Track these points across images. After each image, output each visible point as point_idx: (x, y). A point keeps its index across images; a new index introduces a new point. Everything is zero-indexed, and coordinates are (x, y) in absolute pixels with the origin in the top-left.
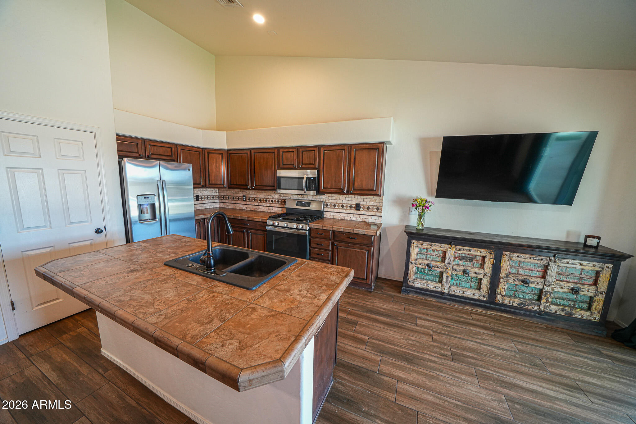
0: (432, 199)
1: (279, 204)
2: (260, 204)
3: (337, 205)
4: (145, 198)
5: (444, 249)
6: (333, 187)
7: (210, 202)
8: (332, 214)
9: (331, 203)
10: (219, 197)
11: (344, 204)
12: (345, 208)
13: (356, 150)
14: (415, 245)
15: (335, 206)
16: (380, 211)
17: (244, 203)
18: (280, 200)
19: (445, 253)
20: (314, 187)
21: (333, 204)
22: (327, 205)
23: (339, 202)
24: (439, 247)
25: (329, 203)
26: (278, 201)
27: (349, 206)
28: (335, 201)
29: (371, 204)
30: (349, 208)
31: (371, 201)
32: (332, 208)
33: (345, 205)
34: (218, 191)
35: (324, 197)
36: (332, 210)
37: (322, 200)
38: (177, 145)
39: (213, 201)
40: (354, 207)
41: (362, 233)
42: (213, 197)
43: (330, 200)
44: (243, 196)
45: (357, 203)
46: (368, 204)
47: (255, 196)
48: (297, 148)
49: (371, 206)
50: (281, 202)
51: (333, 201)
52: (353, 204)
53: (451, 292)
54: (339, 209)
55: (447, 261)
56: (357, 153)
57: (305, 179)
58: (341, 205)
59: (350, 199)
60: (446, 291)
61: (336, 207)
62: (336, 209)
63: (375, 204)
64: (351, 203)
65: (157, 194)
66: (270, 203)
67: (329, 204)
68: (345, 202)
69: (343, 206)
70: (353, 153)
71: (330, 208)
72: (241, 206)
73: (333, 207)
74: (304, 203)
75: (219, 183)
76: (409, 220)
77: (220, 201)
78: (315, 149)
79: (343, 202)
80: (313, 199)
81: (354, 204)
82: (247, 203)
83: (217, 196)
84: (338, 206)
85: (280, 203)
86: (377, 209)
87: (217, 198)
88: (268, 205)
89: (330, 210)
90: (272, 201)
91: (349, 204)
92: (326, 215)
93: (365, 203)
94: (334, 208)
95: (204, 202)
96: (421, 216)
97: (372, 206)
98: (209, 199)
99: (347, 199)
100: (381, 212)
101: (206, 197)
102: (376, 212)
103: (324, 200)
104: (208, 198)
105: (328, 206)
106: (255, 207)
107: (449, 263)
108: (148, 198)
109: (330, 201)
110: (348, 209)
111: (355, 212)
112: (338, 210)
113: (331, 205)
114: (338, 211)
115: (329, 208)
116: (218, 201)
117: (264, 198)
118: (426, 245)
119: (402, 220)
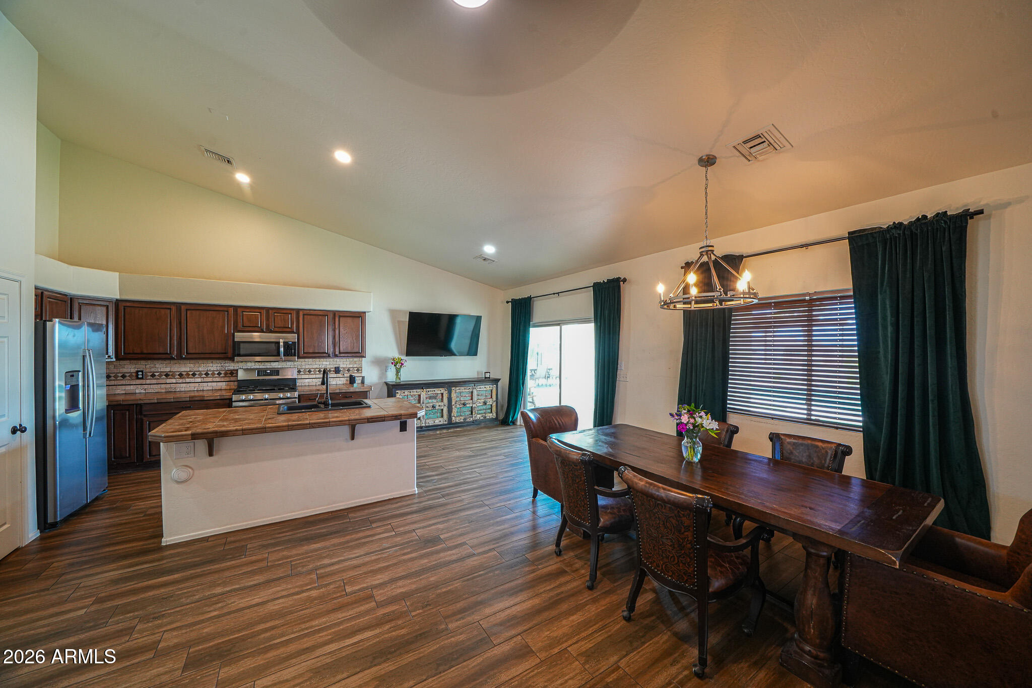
0: (404, 357)
2: (181, 381)
3: (312, 370)
4: (71, 376)
5: (419, 393)
6: (315, 351)
8: (307, 380)
9: (305, 369)
13: (340, 317)
14: (399, 394)
15: (310, 371)
16: (360, 371)
17: (140, 382)
18: (223, 372)
19: (420, 396)
20: (293, 352)
21: (308, 370)
22: (299, 372)
23: (315, 367)
24: (415, 392)
25: (302, 369)
26: (219, 374)
28: (311, 367)
29: (351, 366)
31: (352, 363)
35: (295, 363)
36: (307, 376)
40: (333, 371)
44: (137, 372)
45: (336, 366)
46: (349, 366)
47: (168, 370)
48: (268, 309)
49: (351, 368)
50: (226, 374)
51: (307, 367)
52: (332, 368)
53: (427, 425)
54: (316, 374)
55: (422, 402)
56: (341, 319)
57: (281, 344)
58: (318, 370)
59: (328, 363)
60: (424, 425)
61: (312, 373)
62: (312, 374)
63: (355, 366)
65: (82, 371)
66: (203, 378)
68: (323, 366)
70: (337, 319)
71: (304, 374)
73: (307, 373)
74: (269, 371)
76: (386, 377)
78: (292, 312)
79: (320, 367)
81: (333, 368)
82: (148, 381)
84: (314, 371)
85: (222, 375)
86: (358, 370)
88: (199, 380)
89: (303, 377)
90: (207, 374)
91: (328, 368)
92: (299, 383)
93: (345, 366)
96: (398, 371)
97: (353, 368)
99: (324, 363)
100: (362, 373)
102: (356, 373)
103: (297, 366)
106: (168, 386)
107: (423, 403)
108: (74, 376)
109: (304, 367)
111: (335, 375)
113: (305, 371)
114: (314, 376)
115: (302, 374)
117: (190, 371)
118: (407, 392)
119: (380, 378)
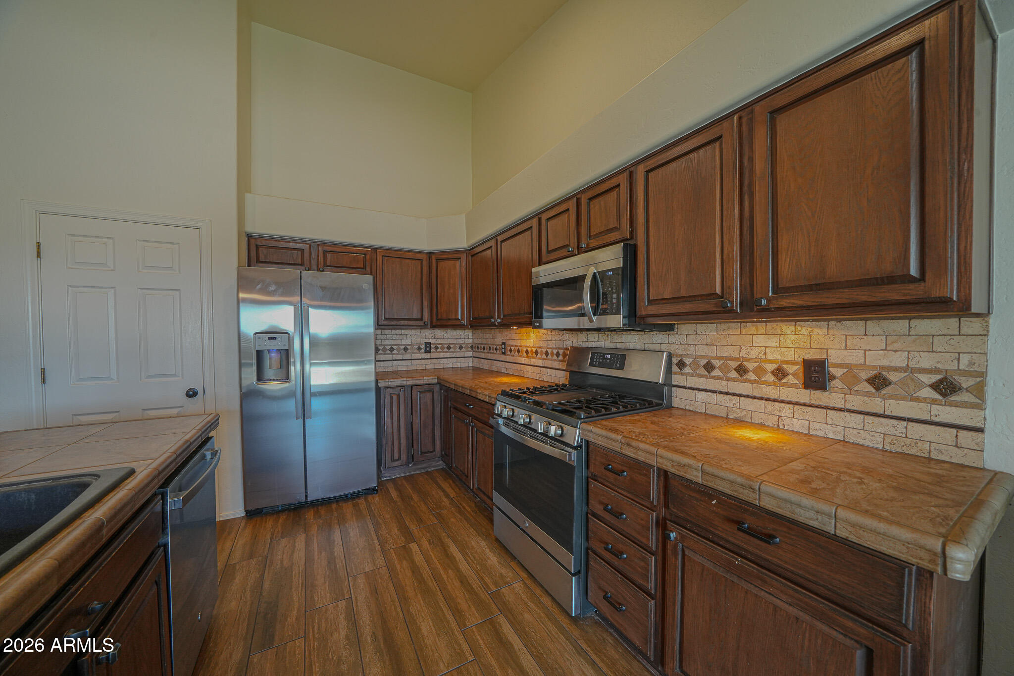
1: (560, 361)
2: (527, 361)
3: (717, 363)
4: (269, 338)
6: (683, 293)
7: (453, 356)
8: (701, 396)
9: (697, 357)
10: (472, 347)
11: (748, 360)
12: (751, 376)
13: (776, 112)
15: (709, 367)
16: (965, 398)
17: (503, 357)
18: (561, 352)
20: (614, 301)
21: (704, 362)
22: (681, 365)
23: (727, 352)
25: (688, 356)
26: (558, 354)
27: (770, 367)
28: (711, 351)
29: (898, 360)
30: (770, 377)
31: (896, 346)
32: (702, 376)
33: (750, 366)
34: (471, 336)
35: (672, 339)
36: (701, 383)
37: (663, 347)
38: (375, 249)
39: (462, 354)
40: (797, 376)
41: (815, 524)
42: (461, 348)
43: (693, 348)
44: (503, 343)
45: (810, 355)
46: (878, 360)
47: (521, 342)
48: (578, 197)
49: (897, 369)
50: (564, 355)
51: (703, 351)
52: (788, 362)
54: (729, 380)
56: (782, 126)
57: (588, 282)
58: (734, 364)
59: (773, 342)
61: (716, 373)
62: (714, 378)
63: (926, 361)
64: (779, 358)
66: (544, 359)
67: (688, 361)
68: (753, 354)
69: (741, 370)
70: (761, 138)
71: (691, 375)
72: (499, 364)
73: (702, 371)
74: (608, 357)
75: (453, 317)
77: (477, 355)
78: (620, 180)
79: (743, 354)
80: (638, 346)
81: (794, 363)
82: (508, 359)
83: (470, 346)
84: (725, 369)
85: (561, 358)
86: (947, 388)
87: (470, 349)
88: (540, 363)
89: (692, 381)
90: (547, 353)
91: (771, 362)
92: (679, 398)
93: (854, 357)
94: (706, 377)
95: (441, 355)
97: (906, 369)
98: (451, 350)
99: (760, 340)
100: (977, 407)
101: (446, 346)
102: (934, 402)
103: (673, 348)
104: (449, 348)
105: (687, 370)
106: (519, 367)
108: (276, 338)
109: (692, 350)
110: (766, 383)
111: (805, 395)
112: (725, 383)
113: (695, 365)
114: (722, 386)
115: (687, 375)
116: (470, 354)
